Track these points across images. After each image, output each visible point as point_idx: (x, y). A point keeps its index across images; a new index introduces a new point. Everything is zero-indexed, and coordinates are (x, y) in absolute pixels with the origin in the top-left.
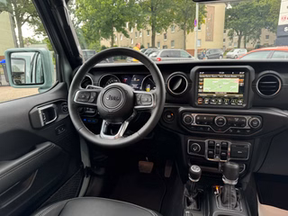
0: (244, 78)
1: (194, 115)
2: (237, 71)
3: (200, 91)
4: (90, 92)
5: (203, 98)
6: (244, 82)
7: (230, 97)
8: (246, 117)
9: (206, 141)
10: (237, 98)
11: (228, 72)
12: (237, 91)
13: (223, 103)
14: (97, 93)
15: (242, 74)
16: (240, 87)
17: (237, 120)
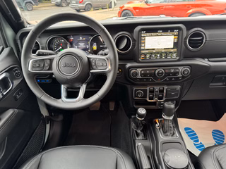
0: (178, 35)
1: (139, 70)
2: (172, 30)
3: (143, 48)
4: (43, 60)
5: (145, 55)
6: (178, 39)
7: (167, 52)
8: (179, 68)
9: (148, 88)
10: (172, 52)
11: (165, 30)
12: (172, 47)
13: (161, 57)
14: (51, 60)
15: (176, 32)
16: (174, 43)
17: (172, 71)
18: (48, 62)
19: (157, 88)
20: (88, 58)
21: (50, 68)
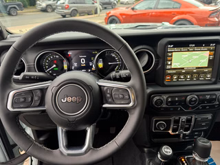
0: (215, 50)
1: (165, 97)
2: (207, 43)
3: (168, 67)
5: (171, 75)
6: (214, 55)
7: (200, 71)
8: (216, 93)
9: (172, 119)
10: (205, 73)
11: (199, 44)
12: (207, 66)
13: (191, 79)
15: (212, 46)
16: (209, 60)
17: (208, 97)
18: (39, 93)
19: (184, 118)
20: (100, 86)
21: (42, 103)
